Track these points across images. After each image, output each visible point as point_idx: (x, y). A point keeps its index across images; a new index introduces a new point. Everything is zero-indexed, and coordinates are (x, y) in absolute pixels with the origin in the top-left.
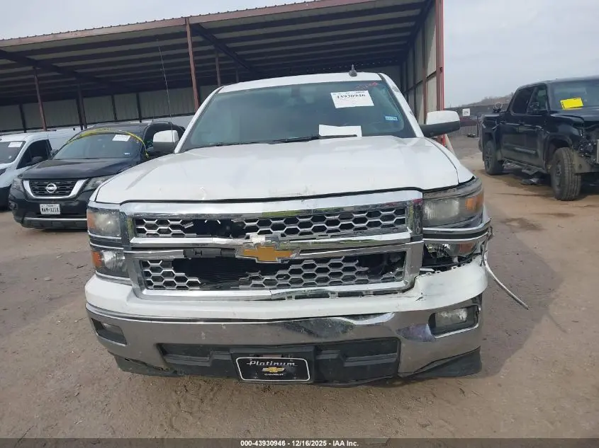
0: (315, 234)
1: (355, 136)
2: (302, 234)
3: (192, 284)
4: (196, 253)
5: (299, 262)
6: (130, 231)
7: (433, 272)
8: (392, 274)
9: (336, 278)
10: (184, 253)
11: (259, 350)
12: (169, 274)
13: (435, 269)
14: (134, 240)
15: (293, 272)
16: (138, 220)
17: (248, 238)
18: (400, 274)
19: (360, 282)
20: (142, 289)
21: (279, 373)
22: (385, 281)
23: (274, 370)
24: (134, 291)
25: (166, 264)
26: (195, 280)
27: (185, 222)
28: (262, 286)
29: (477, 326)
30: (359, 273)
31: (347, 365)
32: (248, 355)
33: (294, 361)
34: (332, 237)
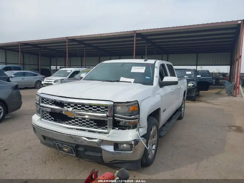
0: (82, 110)
1: (131, 82)
2: (78, 110)
3: (52, 119)
4: (54, 111)
5: (78, 118)
6: (40, 102)
7: (118, 130)
8: (104, 127)
9: (88, 125)
10: (51, 110)
11: (63, 143)
12: (47, 116)
13: (119, 129)
14: (41, 104)
15: (76, 121)
16: (43, 99)
17: (64, 108)
18: (107, 128)
19: (95, 128)
20: (42, 118)
21: (67, 151)
22: (103, 129)
23: (65, 149)
24: (40, 118)
25: (47, 112)
26: (53, 118)
27: (52, 101)
28: (68, 124)
29: (132, 152)
30: (94, 125)
31: (86, 153)
32: (59, 143)
33: (69, 148)
34: (86, 112)
